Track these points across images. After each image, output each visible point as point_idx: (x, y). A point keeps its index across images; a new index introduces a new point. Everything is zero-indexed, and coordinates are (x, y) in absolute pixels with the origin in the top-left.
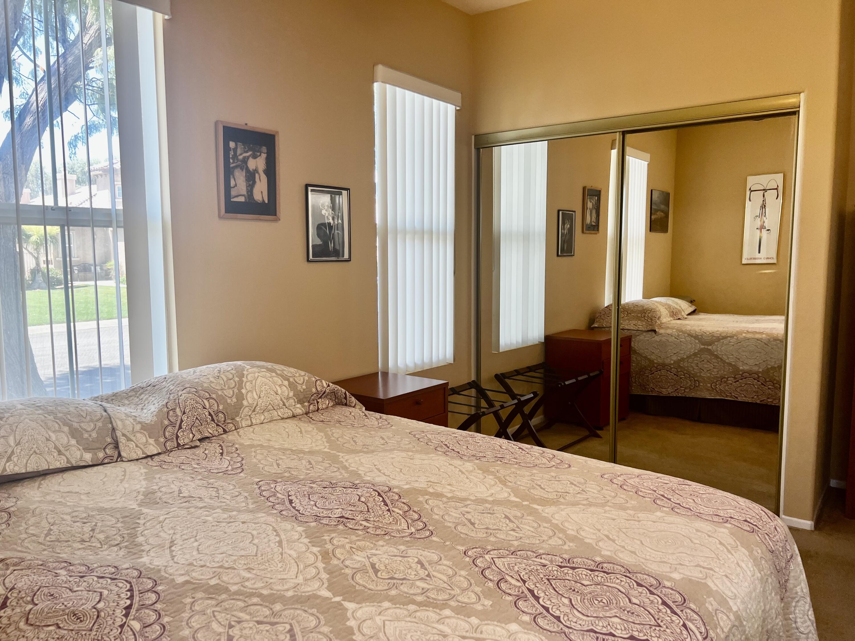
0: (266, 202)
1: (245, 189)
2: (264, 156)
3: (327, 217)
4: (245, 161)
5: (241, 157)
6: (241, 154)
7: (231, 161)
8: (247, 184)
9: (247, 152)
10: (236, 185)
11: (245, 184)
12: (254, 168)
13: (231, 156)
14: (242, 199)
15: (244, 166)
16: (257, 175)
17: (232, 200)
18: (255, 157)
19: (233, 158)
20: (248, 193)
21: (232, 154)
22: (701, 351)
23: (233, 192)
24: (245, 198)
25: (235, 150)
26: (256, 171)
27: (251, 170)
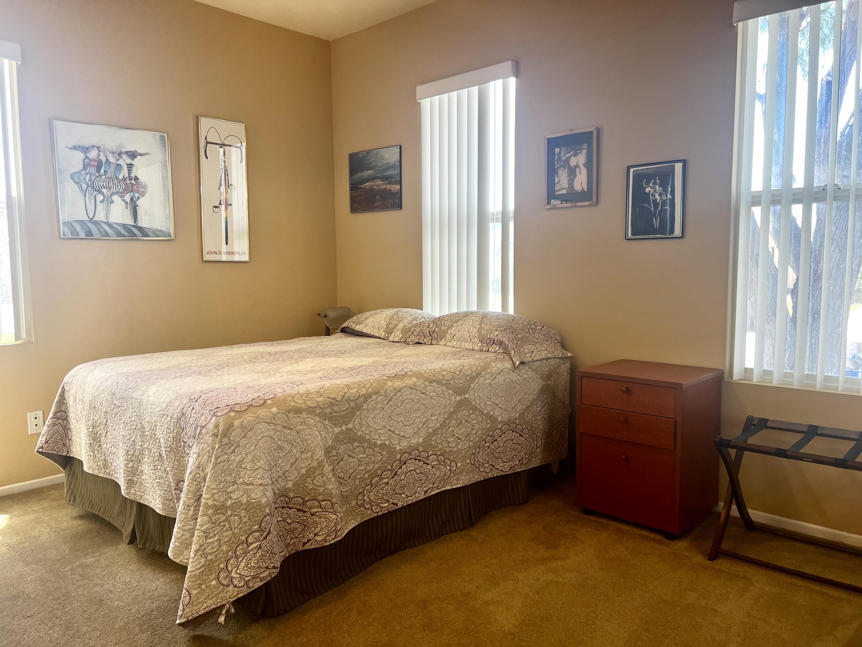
0: (586, 190)
1: (567, 183)
2: (584, 152)
3: (652, 194)
4: (568, 160)
5: (563, 159)
6: (564, 156)
7: (556, 163)
8: (568, 178)
9: (569, 153)
10: (559, 181)
11: (567, 179)
12: (575, 164)
13: (556, 160)
14: (564, 192)
15: (566, 165)
16: (578, 170)
17: (556, 194)
18: (575, 155)
19: (557, 161)
20: (569, 186)
21: (557, 157)
22: (460, 404)
23: (557, 188)
24: (567, 190)
25: (559, 154)
26: (577, 166)
27: (572, 166)
